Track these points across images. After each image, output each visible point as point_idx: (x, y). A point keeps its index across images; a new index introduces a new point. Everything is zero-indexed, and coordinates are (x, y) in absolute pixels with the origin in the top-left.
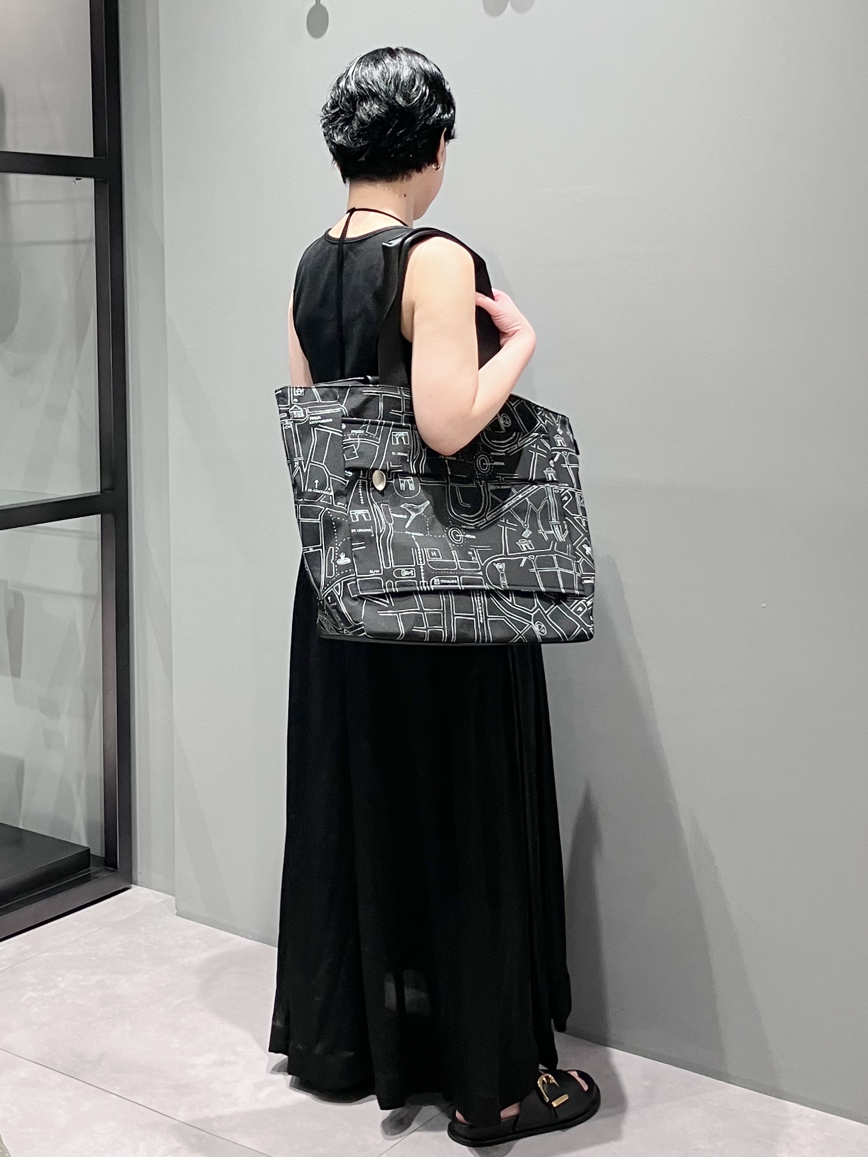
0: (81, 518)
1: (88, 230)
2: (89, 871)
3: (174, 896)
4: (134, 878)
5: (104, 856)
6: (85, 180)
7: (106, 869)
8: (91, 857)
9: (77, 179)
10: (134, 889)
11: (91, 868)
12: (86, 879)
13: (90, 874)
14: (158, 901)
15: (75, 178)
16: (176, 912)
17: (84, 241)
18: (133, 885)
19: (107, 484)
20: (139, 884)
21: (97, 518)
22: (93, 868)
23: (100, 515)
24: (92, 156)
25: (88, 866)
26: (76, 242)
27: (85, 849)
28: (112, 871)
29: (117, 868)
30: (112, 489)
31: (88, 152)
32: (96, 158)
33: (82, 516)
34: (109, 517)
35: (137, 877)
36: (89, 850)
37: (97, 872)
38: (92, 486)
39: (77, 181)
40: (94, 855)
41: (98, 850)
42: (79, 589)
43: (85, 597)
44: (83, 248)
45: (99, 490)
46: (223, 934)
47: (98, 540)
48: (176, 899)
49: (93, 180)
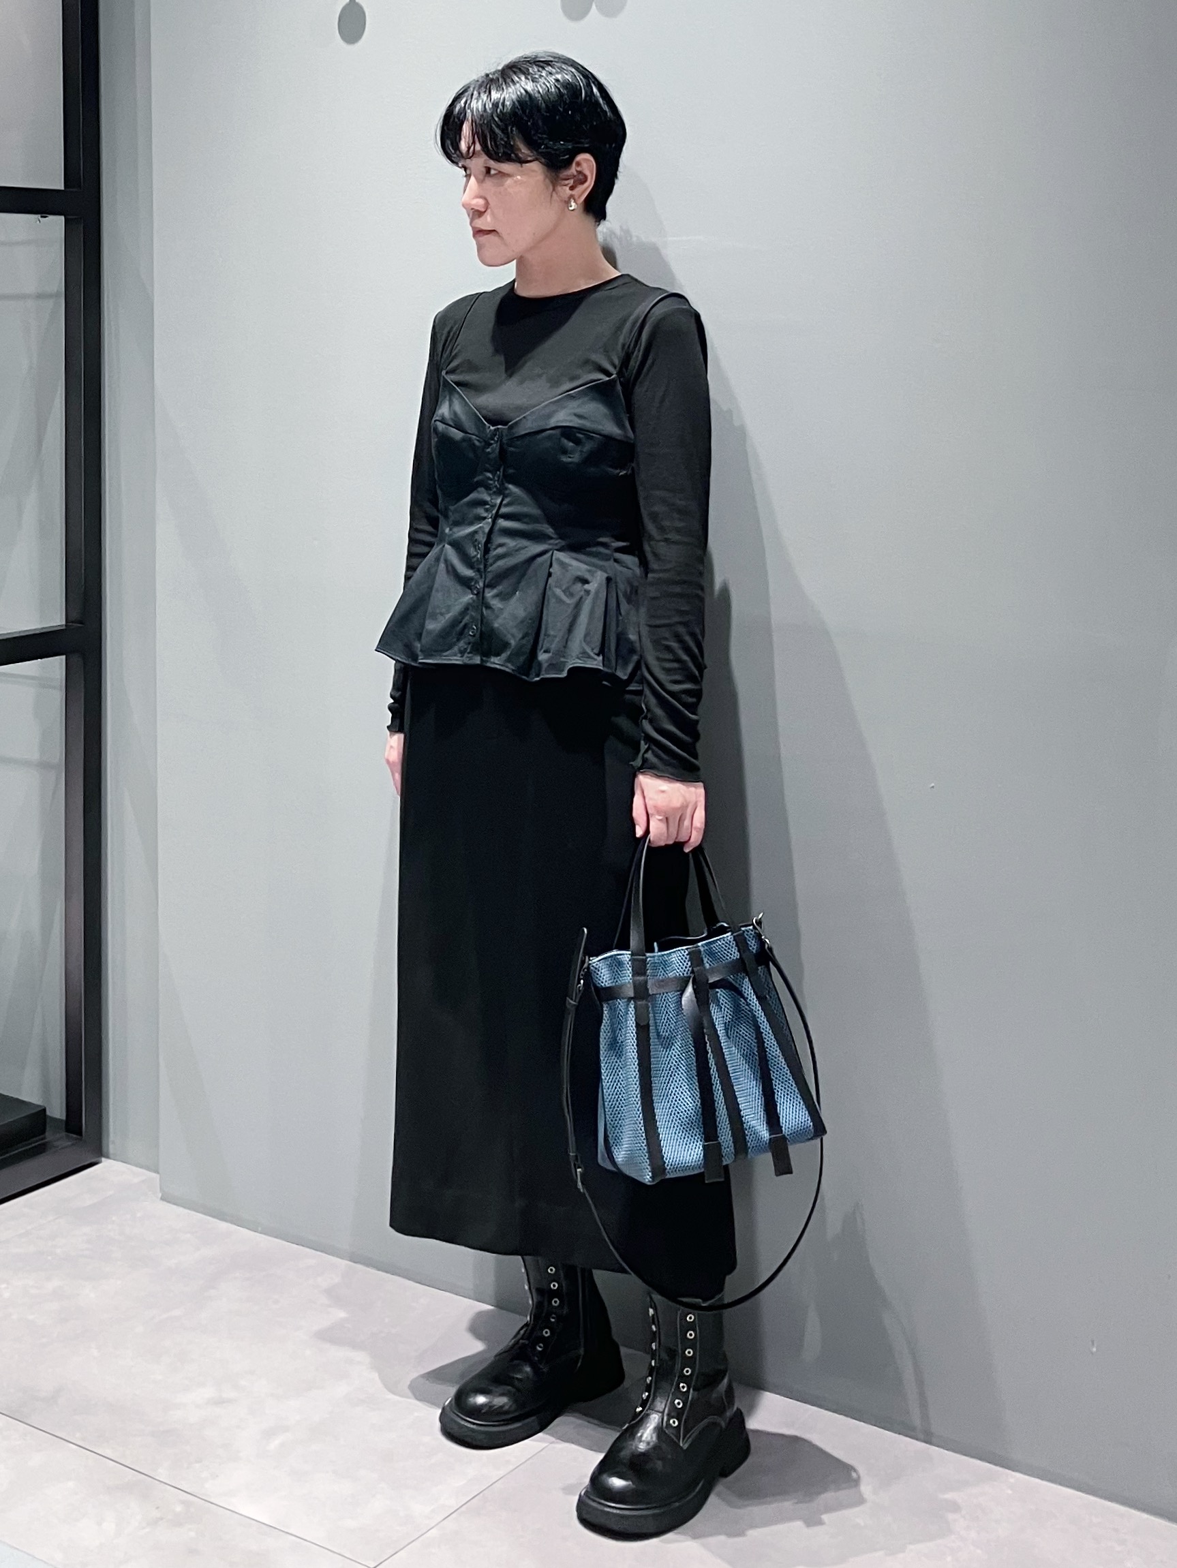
0: (39, 660)
1: (57, 283)
2: (44, 1138)
3: (157, 1172)
4: (104, 1150)
5: (64, 1118)
6: (51, 218)
7: (67, 1136)
8: (48, 1120)
9: (42, 217)
10: (105, 1167)
11: (47, 1134)
12: (41, 1149)
13: (47, 1142)
14: (136, 1180)
15: (40, 215)
16: (160, 1195)
17: (50, 296)
18: (103, 1159)
19: (75, 615)
20: (111, 1156)
21: (61, 660)
22: (49, 1136)
23: (64, 657)
24: (63, 188)
25: (43, 1131)
26: (40, 296)
27: (40, 1109)
28: (76, 1139)
29: (79, 1133)
30: (82, 623)
31: (57, 182)
32: (68, 190)
33: (41, 658)
34: (76, 659)
35: (108, 1146)
36: (44, 1110)
37: (58, 1140)
38: (56, 619)
39: (42, 219)
40: (50, 1117)
41: (57, 1110)
42: (35, 756)
43: (43, 766)
44: (50, 304)
45: (64, 623)
46: (224, 1226)
47: (61, 690)
48: (160, 1177)
49: (62, 218)
